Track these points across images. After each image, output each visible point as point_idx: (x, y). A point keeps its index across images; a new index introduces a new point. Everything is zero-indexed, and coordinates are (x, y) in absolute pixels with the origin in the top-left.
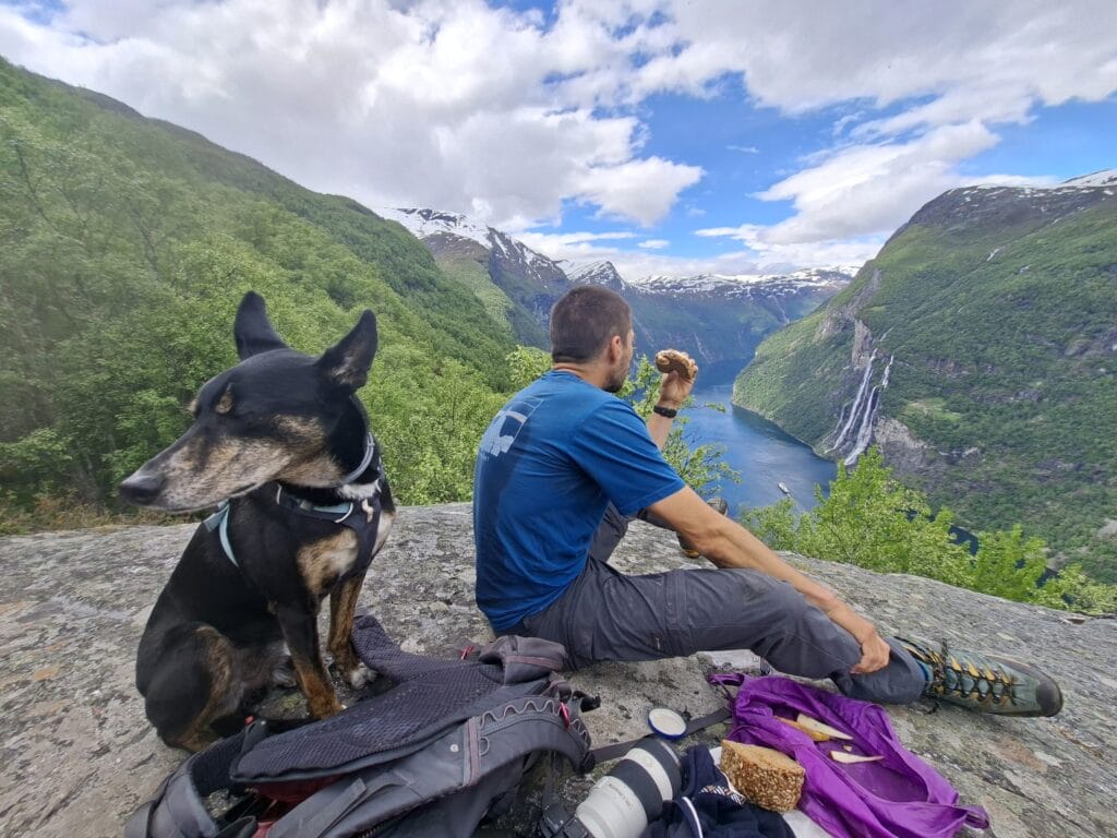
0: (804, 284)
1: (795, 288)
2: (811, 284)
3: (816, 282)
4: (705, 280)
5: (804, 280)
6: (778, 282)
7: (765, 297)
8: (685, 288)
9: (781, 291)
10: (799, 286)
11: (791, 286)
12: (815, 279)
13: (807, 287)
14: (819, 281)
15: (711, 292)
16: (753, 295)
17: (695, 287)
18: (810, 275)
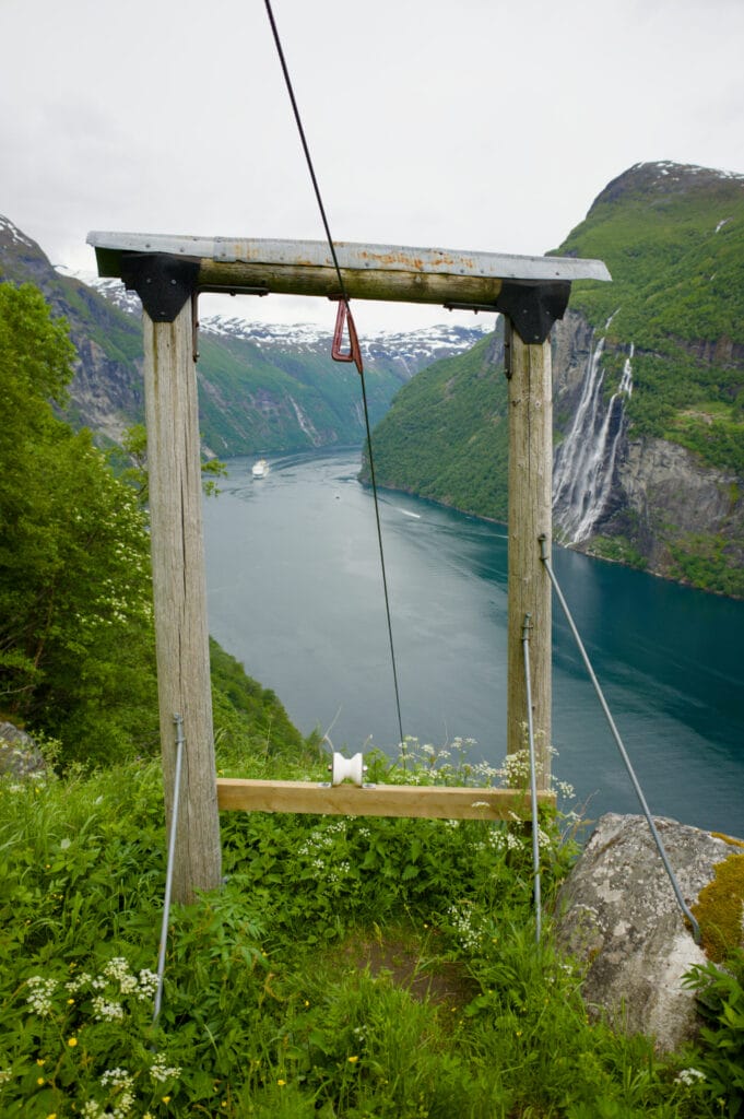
0: (440, 345)
1: (429, 349)
2: (449, 345)
3: (455, 343)
4: (304, 329)
5: (440, 339)
6: (405, 340)
7: (390, 358)
8: (273, 336)
9: (410, 351)
10: (434, 347)
11: (423, 346)
12: (453, 338)
13: (444, 349)
14: (459, 341)
15: (314, 345)
16: (373, 354)
17: (288, 335)
18: (445, 332)
